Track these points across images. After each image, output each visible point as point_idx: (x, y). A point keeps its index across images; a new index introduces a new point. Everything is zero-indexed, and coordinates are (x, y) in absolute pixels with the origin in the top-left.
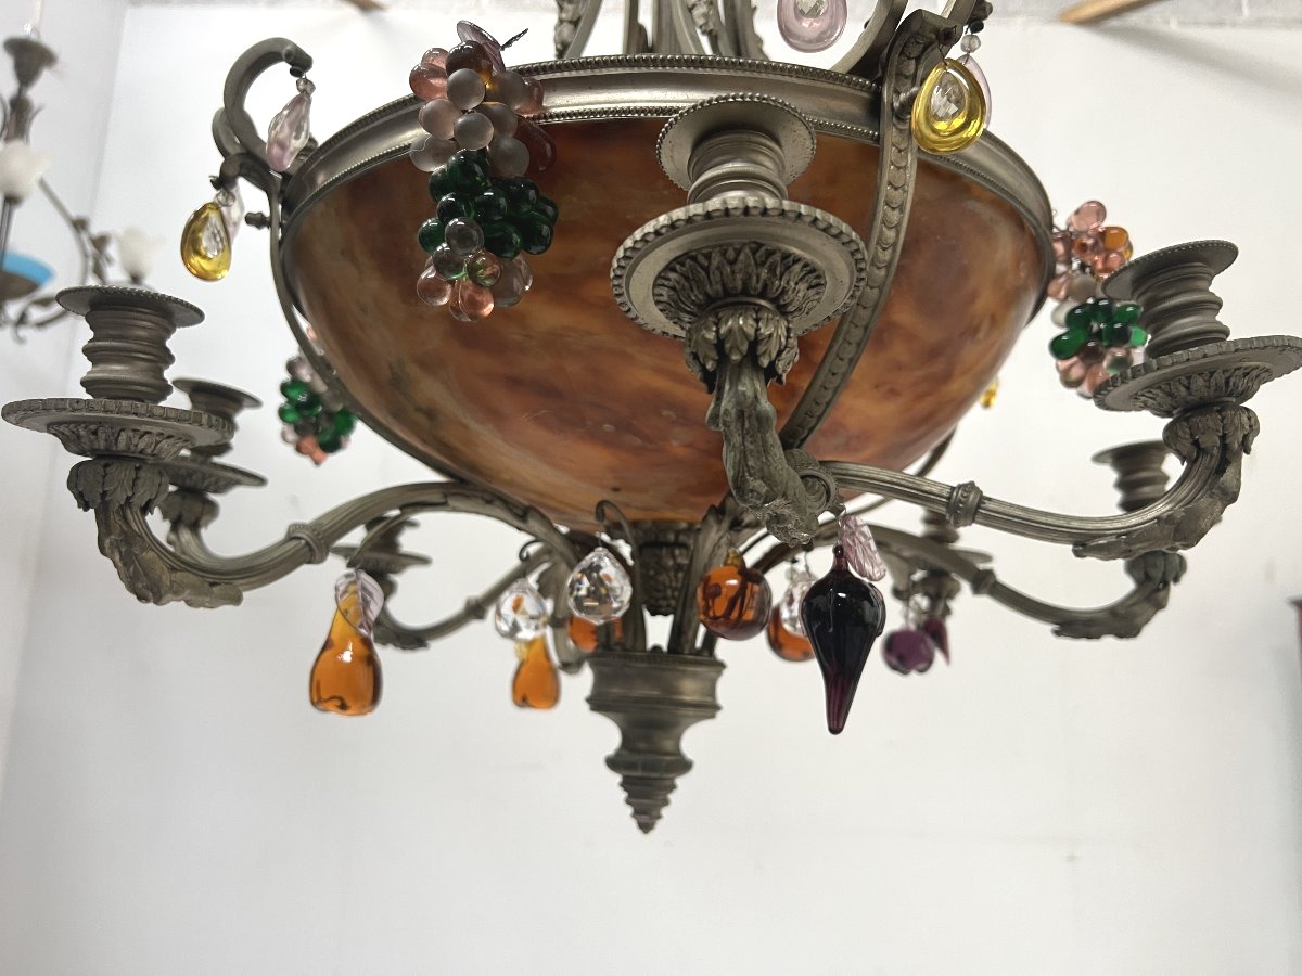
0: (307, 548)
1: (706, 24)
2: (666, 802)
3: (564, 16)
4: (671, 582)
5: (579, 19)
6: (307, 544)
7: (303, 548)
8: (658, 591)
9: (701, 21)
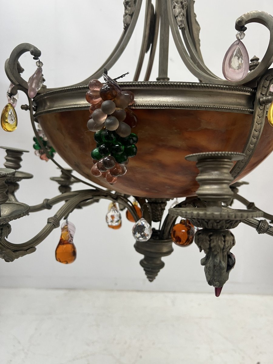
0: (53, 226)
1: (181, 25)
2: (157, 275)
3: (127, 12)
4: (160, 213)
5: (133, 13)
6: (53, 224)
7: (52, 226)
8: (156, 216)
9: (179, 24)
